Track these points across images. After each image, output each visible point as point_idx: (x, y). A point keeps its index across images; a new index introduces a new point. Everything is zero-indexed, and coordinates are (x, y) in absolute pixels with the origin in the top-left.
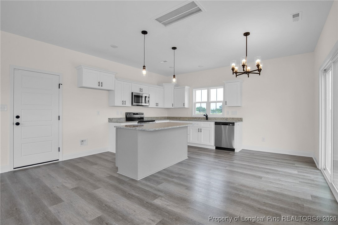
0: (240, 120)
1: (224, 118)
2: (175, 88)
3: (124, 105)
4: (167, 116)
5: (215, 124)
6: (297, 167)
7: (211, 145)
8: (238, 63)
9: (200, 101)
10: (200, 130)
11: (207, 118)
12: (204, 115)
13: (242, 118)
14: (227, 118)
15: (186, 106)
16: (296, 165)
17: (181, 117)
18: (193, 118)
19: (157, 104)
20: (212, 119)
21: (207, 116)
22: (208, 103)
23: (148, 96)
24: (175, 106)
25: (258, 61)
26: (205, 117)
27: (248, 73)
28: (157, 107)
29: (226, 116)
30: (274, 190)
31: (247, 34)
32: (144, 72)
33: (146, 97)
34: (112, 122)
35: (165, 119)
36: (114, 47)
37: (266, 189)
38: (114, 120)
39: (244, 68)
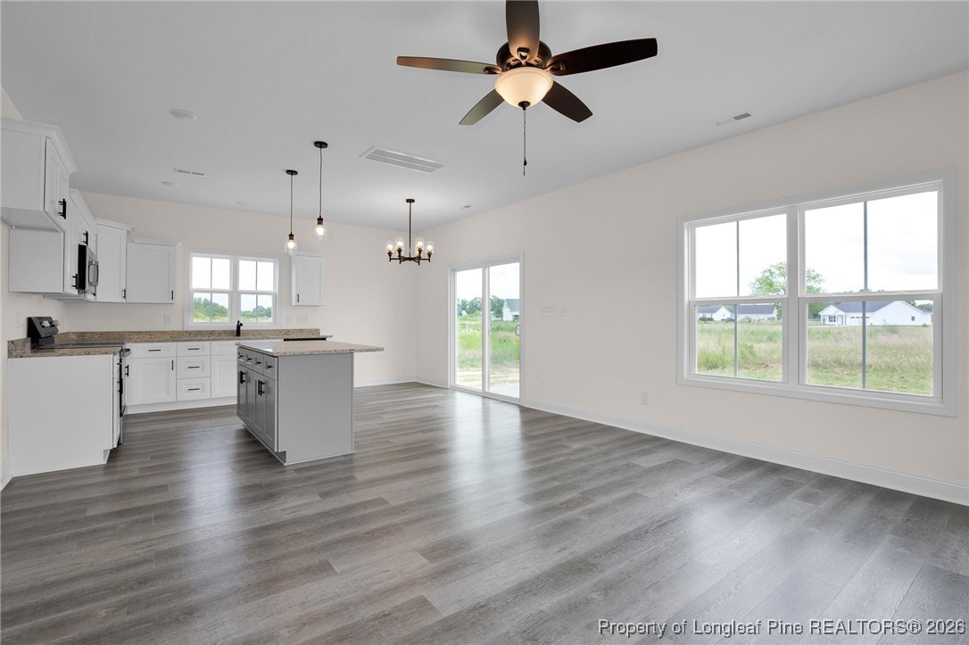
2: (130, 241)
9: (208, 287)
11: (238, 331)
21: (238, 327)
22: (235, 294)
31: (410, 201)
32: (320, 230)
39: (400, 253)
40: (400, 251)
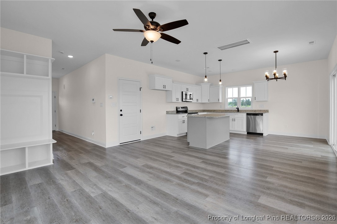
0: (267, 111)
1: (252, 110)
2: (210, 87)
3: (178, 101)
4: (202, 109)
5: (247, 115)
6: (313, 144)
7: (244, 131)
8: (270, 73)
10: (234, 120)
11: (238, 110)
12: (236, 108)
13: (268, 110)
14: (256, 110)
15: (220, 101)
16: (312, 143)
17: (215, 110)
18: (226, 110)
19: (197, 100)
20: (243, 111)
21: (238, 109)
22: (239, 98)
23: (192, 93)
24: (211, 101)
25: (285, 71)
26: (237, 109)
27: (276, 78)
28: (197, 102)
29: (254, 109)
30: (297, 153)
31: (276, 52)
33: (190, 95)
34: (169, 114)
35: (201, 112)
36: (177, 61)
37: (292, 153)
38: (170, 113)
39: (275, 76)
40: (275, 75)
